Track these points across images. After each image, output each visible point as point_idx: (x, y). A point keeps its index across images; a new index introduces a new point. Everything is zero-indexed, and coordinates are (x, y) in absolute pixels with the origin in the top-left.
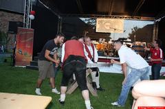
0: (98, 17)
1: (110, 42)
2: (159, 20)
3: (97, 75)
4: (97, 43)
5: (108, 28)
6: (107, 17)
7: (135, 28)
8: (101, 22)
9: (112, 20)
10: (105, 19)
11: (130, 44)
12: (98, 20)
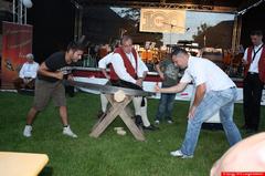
0: (144, 6)
1: (164, 48)
2: (243, 12)
3: (143, 104)
4: (142, 49)
5: (160, 25)
6: (158, 6)
7: (204, 26)
8: (149, 14)
9: (167, 11)
10: (154, 10)
11: (196, 51)
12: (143, 11)
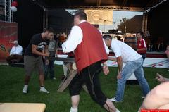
0: (87, 8)
2: (148, 11)
6: (95, 8)
7: (124, 19)
9: (101, 11)
10: (93, 11)
11: (120, 35)
12: (86, 11)
